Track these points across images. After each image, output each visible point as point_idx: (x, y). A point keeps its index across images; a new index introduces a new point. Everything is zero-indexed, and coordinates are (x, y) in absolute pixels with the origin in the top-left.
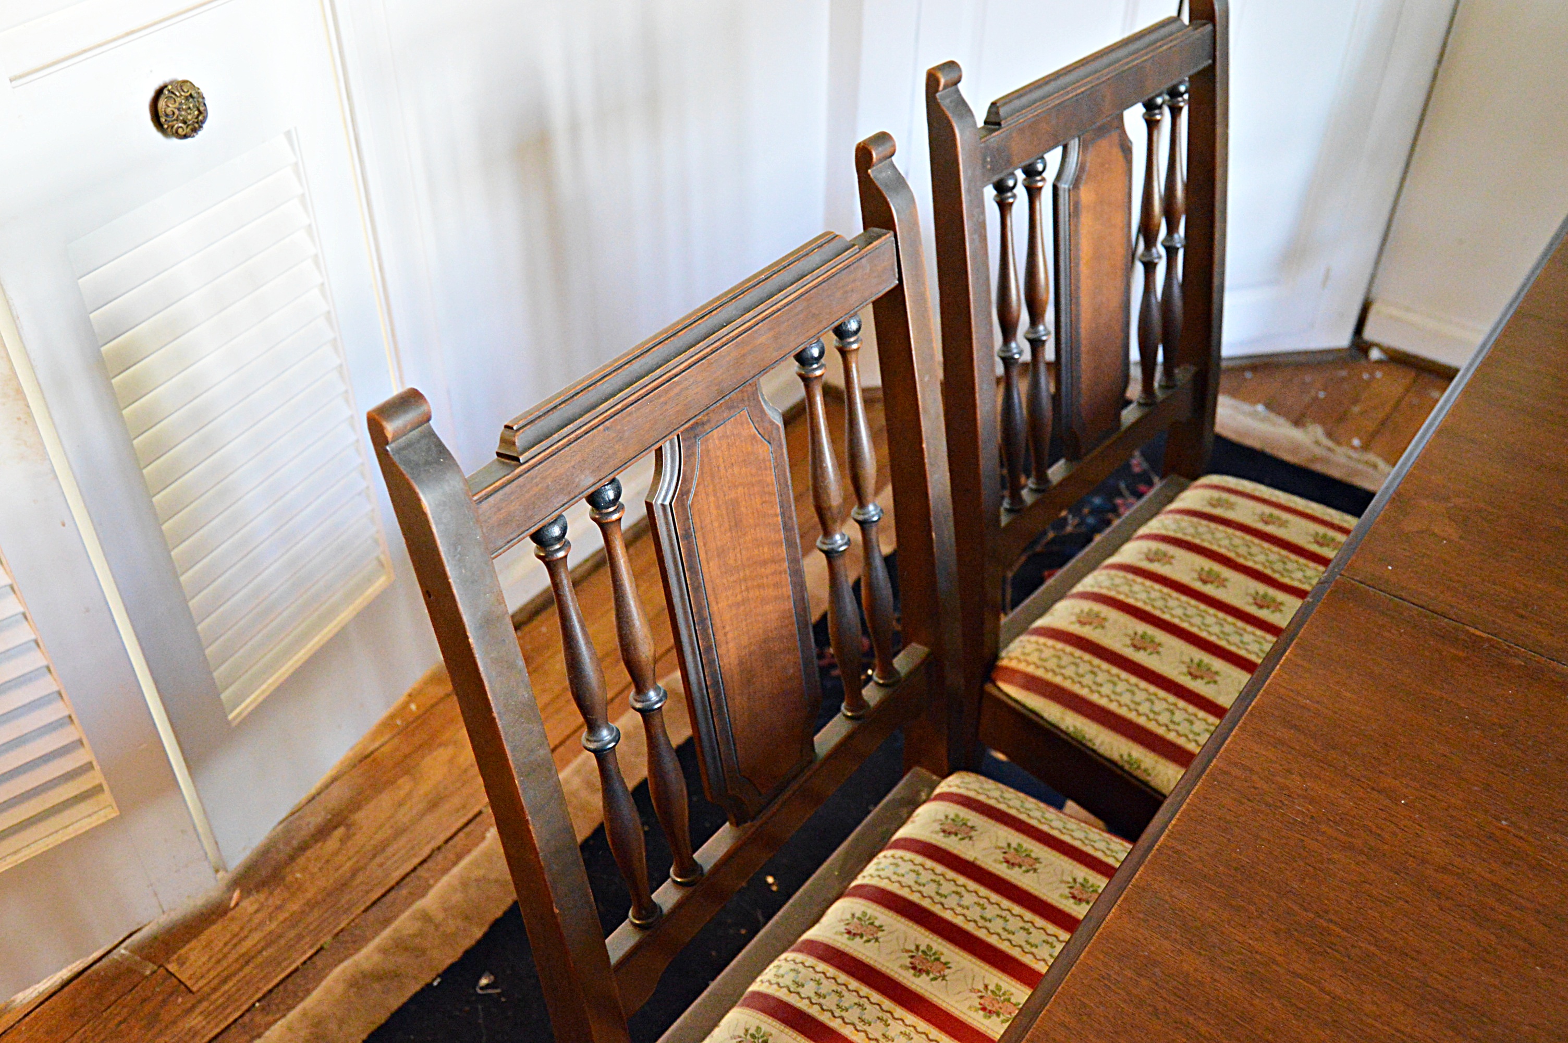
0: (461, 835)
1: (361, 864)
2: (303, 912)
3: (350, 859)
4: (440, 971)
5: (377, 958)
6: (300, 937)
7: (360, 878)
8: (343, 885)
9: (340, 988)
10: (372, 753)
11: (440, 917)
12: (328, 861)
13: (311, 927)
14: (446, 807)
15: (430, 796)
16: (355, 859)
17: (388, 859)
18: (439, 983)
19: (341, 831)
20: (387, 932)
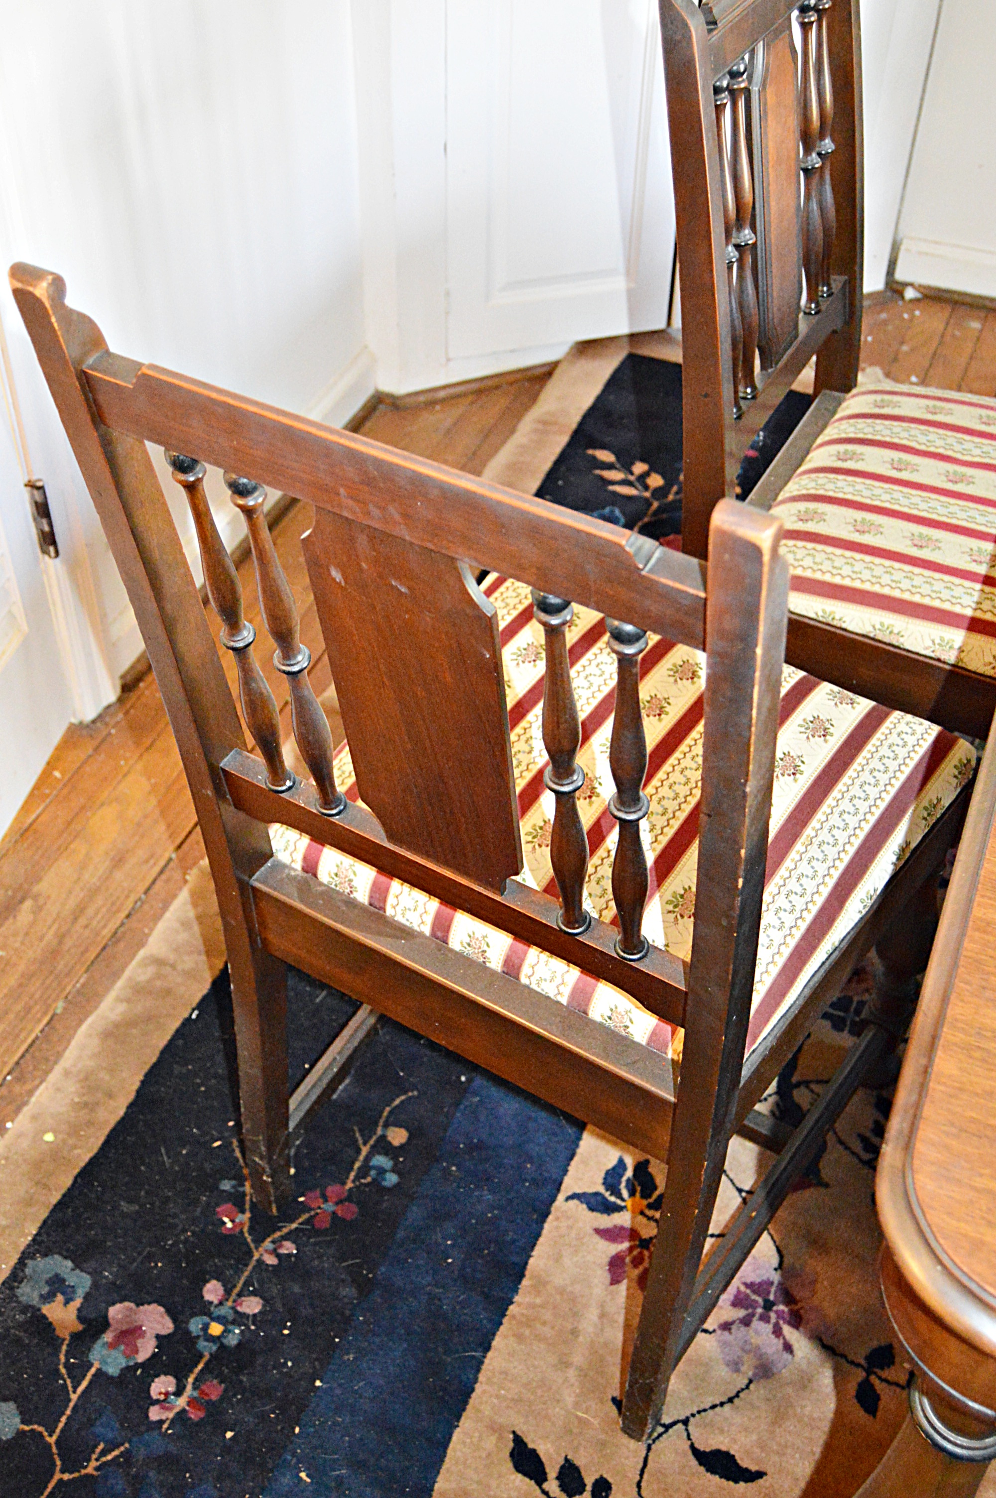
0: (159, 883)
1: (63, 929)
2: (21, 985)
3: (50, 928)
4: (194, 1005)
5: (122, 1008)
6: (28, 1009)
7: (69, 942)
8: (54, 953)
9: (94, 1044)
10: (31, 825)
11: (172, 957)
12: (27, 934)
13: (37, 996)
14: (132, 861)
15: (112, 854)
16: (56, 926)
17: (92, 919)
18: (198, 1016)
19: (28, 904)
20: (120, 983)
